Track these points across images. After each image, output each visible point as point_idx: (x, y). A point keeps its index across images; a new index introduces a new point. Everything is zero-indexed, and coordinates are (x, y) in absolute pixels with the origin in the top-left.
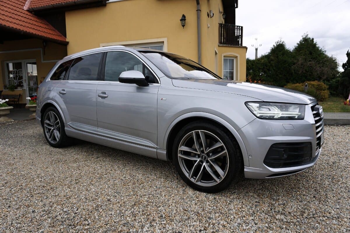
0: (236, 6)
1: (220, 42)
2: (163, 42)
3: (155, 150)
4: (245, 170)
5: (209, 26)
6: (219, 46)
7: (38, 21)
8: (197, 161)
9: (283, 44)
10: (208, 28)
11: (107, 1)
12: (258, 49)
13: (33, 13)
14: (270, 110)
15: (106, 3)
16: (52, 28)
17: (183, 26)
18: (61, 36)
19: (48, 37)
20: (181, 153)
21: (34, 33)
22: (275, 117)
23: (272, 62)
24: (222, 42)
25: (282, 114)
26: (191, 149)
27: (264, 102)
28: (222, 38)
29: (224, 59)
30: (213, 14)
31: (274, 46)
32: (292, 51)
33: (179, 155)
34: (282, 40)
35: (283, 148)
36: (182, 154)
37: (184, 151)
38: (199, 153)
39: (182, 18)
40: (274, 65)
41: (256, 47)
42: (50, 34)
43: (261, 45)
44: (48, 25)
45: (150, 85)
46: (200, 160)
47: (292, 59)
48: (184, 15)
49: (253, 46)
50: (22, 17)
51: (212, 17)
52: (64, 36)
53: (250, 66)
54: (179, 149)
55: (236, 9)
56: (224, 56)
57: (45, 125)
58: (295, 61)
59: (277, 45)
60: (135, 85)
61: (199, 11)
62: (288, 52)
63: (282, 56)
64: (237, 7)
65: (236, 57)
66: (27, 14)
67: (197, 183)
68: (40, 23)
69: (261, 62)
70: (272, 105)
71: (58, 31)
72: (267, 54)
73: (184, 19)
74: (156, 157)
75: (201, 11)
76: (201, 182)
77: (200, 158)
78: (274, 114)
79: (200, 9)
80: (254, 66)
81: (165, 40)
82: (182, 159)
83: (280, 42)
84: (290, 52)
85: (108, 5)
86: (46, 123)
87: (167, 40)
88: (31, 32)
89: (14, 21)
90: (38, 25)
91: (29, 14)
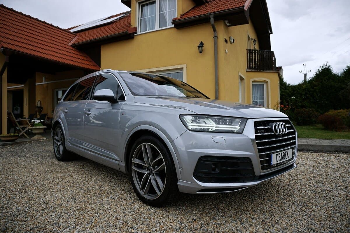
0: (270, 33)
1: (249, 68)
2: (182, 69)
3: (117, 162)
4: (178, 183)
5: (227, 51)
6: (247, 71)
7: (78, 54)
8: (145, 173)
9: (329, 68)
10: (226, 53)
11: (135, 34)
12: (307, 75)
13: (76, 47)
14: (206, 123)
15: (134, 36)
16: (90, 59)
17: (201, 52)
18: (97, 66)
19: (83, 67)
20: (135, 165)
21: (71, 64)
22: (210, 130)
23: (315, 87)
24: (254, 67)
25: (216, 127)
26: (142, 162)
27: (197, 114)
28: (254, 63)
29: (253, 84)
30: (234, 40)
31: (318, 70)
32: (340, 75)
33: (133, 167)
34: (329, 64)
35: (211, 162)
36: (135, 167)
37: (137, 164)
38: (147, 166)
39: (199, 45)
40: (317, 90)
41: (305, 73)
42: (86, 65)
43: (310, 71)
44: (87, 57)
45: (119, 102)
46: (148, 173)
47: (340, 84)
48: (201, 42)
49: (301, 72)
50: (64, 51)
51: (232, 43)
52: (99, 66)
53: (290, 92)
54: (133, 162)
55: (271, 35)
56: (253, 82)
57: (55, 141)
58: (343, 86)
59: (322, 69)
60: (107, 102)
61: (216, 37)
62: (335, 76)
63: (327, 81)
64: (272, 33)
65: (267, 82)
66: (70, 49)
67: (145, 196)
68: (80, 56)
69: (302, 87)
70: (208, 118)
71: (95, 62)
72: (311, 79)
73: (201, 45)
74: (118, 169)
75: (217, 37)
76: (148, 195)
77: (148, 171)
78: (209, 126)
79: (217, 36)
80: (295, 92)
81: (184, 66)
82: (136, 171)
83: (326, 66)
84: (338, 76)
85: (135, 38)
86: (56, 139)
87: (186, 67)
88: (69, 63)
89: (56, 54)
90: (77, 57)
91: (72, 48)
